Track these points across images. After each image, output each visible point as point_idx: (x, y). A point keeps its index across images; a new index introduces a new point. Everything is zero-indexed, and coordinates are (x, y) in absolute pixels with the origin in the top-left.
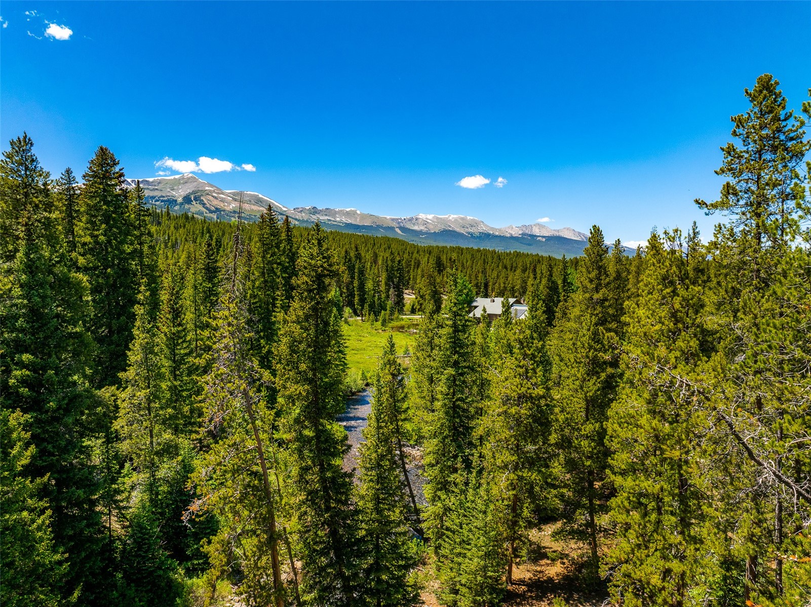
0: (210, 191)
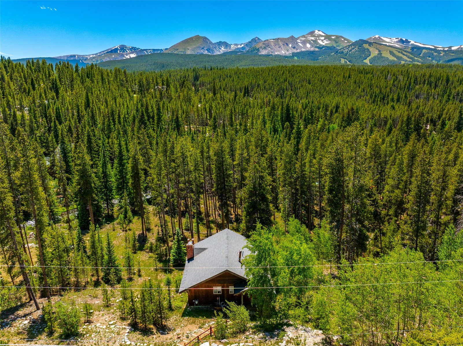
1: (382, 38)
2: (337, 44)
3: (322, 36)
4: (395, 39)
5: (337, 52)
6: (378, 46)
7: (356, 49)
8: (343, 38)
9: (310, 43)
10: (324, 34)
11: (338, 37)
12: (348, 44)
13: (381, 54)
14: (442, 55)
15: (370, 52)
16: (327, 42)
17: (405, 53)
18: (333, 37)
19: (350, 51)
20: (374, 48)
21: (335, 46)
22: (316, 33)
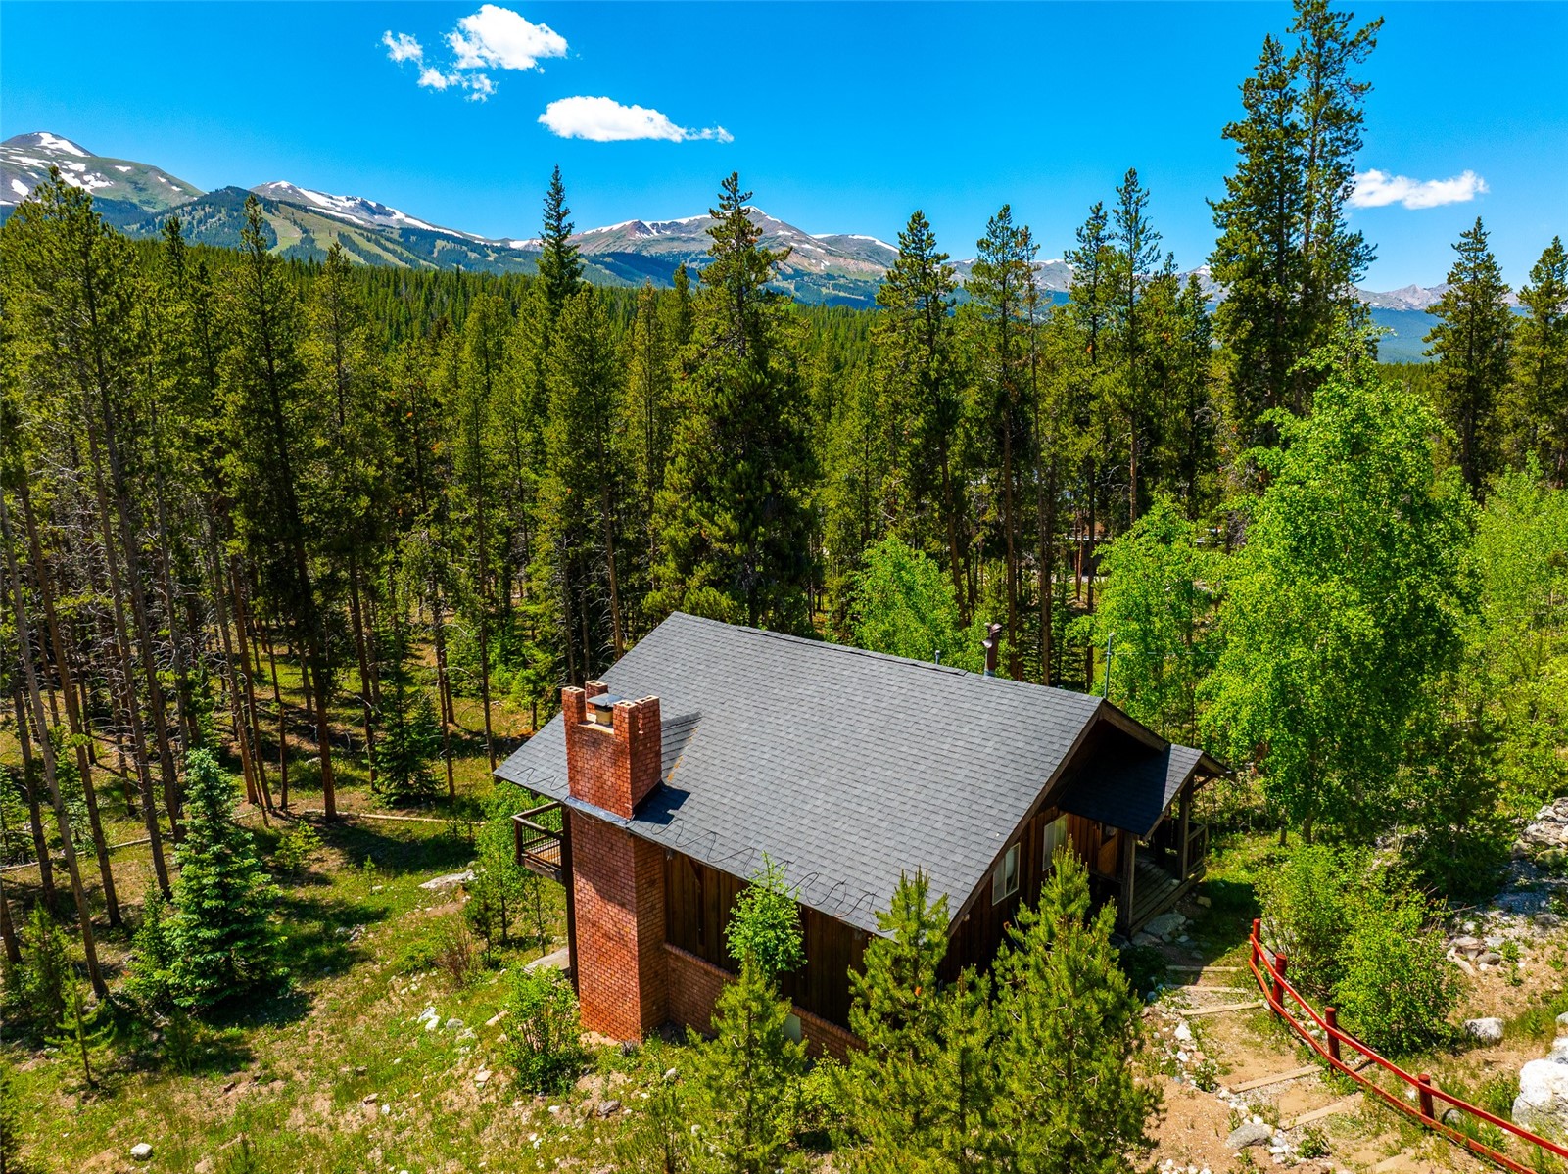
0: (786, 238)
1: (302, 191)
2: (144, 196)
3: (76, 159)
4: (343, 198)
5: (148, 224)
6: (299, 215)
7: (223, 216)
8: (163, 175)
9: (26, 180)
10: (81, 154)
11: (140, 170)
12: (186, 199)
13: (313, 241)
14: (491, 259)
15: (274, 232)
16: (100, 184)
17: (389, 245)
18: (123, 169)
19: (200, 222)
20: (286, 218)
21: (135, 200)
22: (44, 143)
